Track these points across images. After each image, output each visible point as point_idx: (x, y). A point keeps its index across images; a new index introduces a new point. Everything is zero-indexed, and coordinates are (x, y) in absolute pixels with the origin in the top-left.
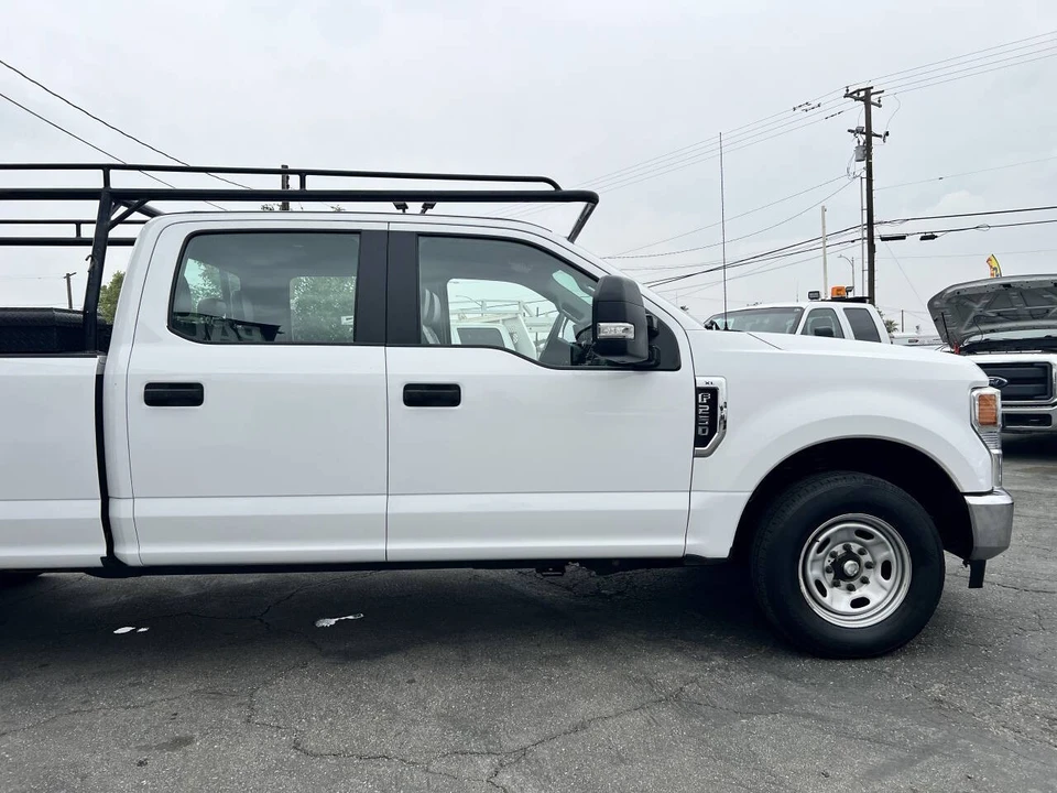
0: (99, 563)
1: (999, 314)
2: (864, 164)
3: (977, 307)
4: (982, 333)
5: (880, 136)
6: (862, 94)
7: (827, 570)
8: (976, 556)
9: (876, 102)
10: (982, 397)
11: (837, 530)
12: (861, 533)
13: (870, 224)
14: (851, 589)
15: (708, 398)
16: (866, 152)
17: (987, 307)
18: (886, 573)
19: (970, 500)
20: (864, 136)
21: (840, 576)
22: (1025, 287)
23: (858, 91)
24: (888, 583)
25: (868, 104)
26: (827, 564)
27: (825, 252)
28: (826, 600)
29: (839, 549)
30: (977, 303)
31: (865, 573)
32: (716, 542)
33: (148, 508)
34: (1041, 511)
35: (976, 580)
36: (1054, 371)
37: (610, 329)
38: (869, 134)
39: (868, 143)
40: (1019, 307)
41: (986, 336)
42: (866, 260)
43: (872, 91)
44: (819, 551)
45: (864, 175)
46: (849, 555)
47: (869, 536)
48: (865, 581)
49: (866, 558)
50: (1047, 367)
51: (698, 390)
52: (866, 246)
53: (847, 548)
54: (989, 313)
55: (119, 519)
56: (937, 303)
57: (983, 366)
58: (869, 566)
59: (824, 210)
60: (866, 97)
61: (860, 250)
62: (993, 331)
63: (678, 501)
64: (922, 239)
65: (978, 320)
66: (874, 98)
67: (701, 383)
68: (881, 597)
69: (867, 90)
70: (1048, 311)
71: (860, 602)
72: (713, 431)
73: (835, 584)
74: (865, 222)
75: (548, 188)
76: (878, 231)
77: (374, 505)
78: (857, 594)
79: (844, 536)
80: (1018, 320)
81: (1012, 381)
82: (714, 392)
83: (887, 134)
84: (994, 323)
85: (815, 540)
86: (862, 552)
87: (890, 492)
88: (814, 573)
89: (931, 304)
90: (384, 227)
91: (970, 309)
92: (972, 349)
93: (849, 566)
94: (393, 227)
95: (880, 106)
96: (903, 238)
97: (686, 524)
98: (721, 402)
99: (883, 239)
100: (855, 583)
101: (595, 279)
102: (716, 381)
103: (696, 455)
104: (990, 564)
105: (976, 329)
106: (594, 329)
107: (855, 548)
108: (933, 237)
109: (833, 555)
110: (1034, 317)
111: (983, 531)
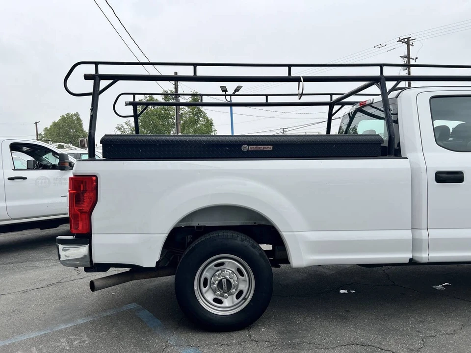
0: (408, 261)
2: (407, 71)
5: (413, 59)
6: (406, 40)
20: (407, 59)
23: (404, 39)
25: (408, 45)
33: (435, 234)
38: (409, 58)
43: (410, 39)
55: (421, 240)
60: (407, 42)
66: (411, 42)
69: (408, 39)
83: (417, 58)
95: (413, 46)
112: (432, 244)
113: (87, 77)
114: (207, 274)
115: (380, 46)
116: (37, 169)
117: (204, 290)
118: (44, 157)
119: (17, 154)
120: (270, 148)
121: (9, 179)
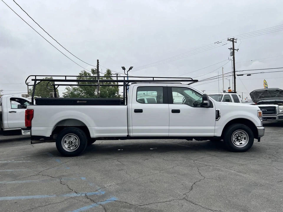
0: (127, 136)
1: (265, 96)
2: (232, 57)
3: (260, 95)
4: (261, 100)
5: (236, 50)
6: (232, 40)
7: (236, 139)
8: (259, 137)
9: (235, 41)
10: (259, 112)
11: (237, 132)
12: (241, 133)
13: (234, 71)
14: (239, 142)
15: (218, 112)
16: (233, 54)
17: (262, 95)
18: (245, 139)
19: (257, 128)
20: (232, 50)
21: (238, 140)
22: (270, 91)
23: (231, 39)
24: (245, 141)
25: (233, 42)
26: (236, 138)
27: (223, 79)
28: (236, 143)
29: (237, 135)
30: (260, 94)
31: (242, 139)
32: (219, 134)
33: (134, 128)
34: (273, 135)
35: (259, 141)
36: (276, 108)
37: (205, 102)
38: (234, 49)
39: (234, 51)
40: (269, 95)
41: (262, 101)
42: (233, 80)
44: (234, 136)
45: (233, 59)
46: (239, 136)
47: (242, 133)
48: (242, 140)
49: (242, 137)
50: (275, 107)
51: (216, 111)
52: (233, 77)
53: (239, 135)
54: (263, 96)
55: (130, 129)
56: (252, 94)
57: (259, 107)
58: (242, 138)
59: (223, 68)
60: (233, 40)
61: (232, 78)
62: (264, 100)
63: (213, 128)
64: (247, 75)
65: (260, 97)
67: (217, 110)
68: (244, 143)
69: (233, 39)
70: (275, 96)
71: (241, 144)
72: (218, 117)
73: (237, 141)
74: (233, 71)
75: (191, 79)
76: (236, 73)
77: (167, 128)
78: (240, 142)
79: (238, 133)
80: (269, 97)
81: (268, 110)
82: (218, 111)
83: (238, 49)
84: (264, 98)
85: (234, 134)
86: (241, 136)
87: (245, 126)
88: (234, 139)
89: (250, 94)
90: (166, 86)
91: (259, 95)
92: (259, 104)
93: (239, 138)
94: (168, 86)
95: (236, 43)
96: (243, 75)
97: (214, 131)
98: (220, 113)
99: (238, 75)
100: (240, 141)
101: (202, 95)
102: (219, 109)
103: (216, 121)
104: (261, 138)
105: (260, 99)
106: (203, 102)
107: (240, 135)
108: (250, 75)
109: (237, 136)
110: (272, 97)
111: (260, 133)
112: (134, 131)
113: (32, 80)
114: (66, 139)
115: (218, 42)
116: (22, 108)
117: (65, 144)
118: (25, 103)
119: (13, 102)
120: (86, 102)
121: (9, 112)
